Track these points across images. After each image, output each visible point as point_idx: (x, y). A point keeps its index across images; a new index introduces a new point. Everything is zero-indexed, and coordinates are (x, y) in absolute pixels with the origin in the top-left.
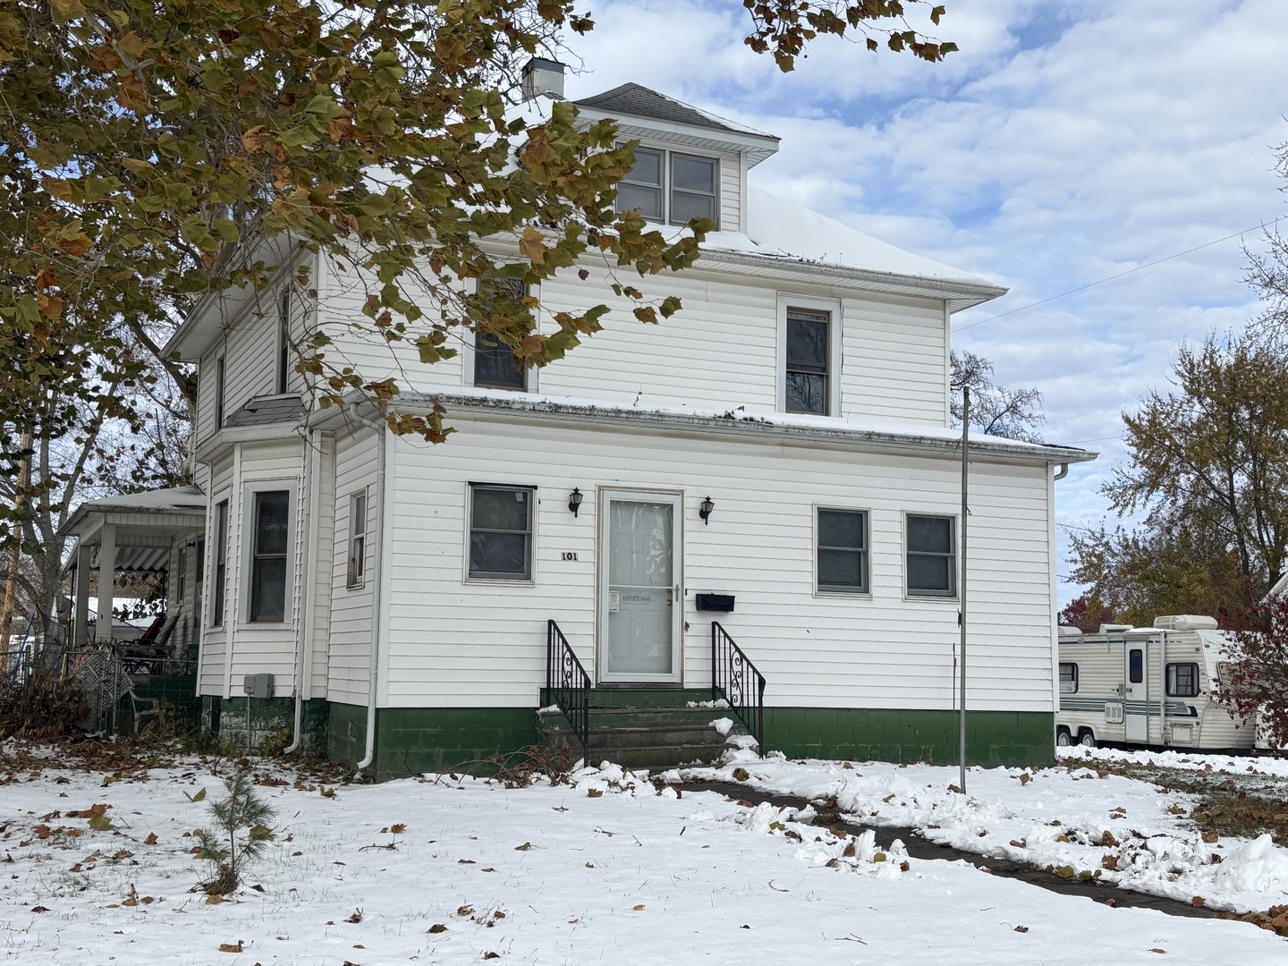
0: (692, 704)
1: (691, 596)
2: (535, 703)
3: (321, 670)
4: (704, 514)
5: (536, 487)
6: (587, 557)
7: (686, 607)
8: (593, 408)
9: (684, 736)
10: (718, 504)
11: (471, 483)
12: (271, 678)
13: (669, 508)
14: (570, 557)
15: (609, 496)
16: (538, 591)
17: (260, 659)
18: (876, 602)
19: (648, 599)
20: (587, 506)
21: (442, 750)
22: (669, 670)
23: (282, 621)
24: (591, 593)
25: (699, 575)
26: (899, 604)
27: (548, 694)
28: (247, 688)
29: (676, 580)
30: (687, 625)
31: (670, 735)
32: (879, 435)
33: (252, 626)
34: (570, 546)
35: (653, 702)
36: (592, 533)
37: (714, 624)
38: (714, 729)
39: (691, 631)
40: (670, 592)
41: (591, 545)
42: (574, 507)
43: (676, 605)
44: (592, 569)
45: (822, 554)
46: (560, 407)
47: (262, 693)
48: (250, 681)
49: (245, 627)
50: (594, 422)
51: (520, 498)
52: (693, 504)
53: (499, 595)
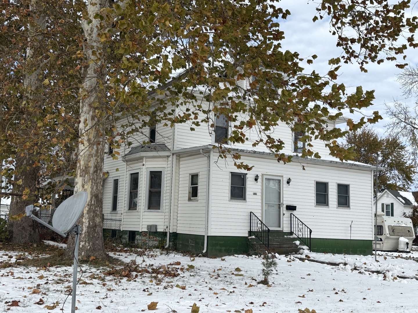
0: (286, 236)
1: (285, 206)
2: (247, 235)
3: (175, 224)
4: (288, 182)
5: (247, 174)
6: (259, 194)
7: (283, 209)
8: (264, 152)
9: (288, 246)
10: (292, 180)
11: (231, 173)
12: (156, 226)
13: (280, 181)
14: (255, 194)
15: (265, 177)
16: (247, 203)
17: (152, 220)
18: (330, 209)
19: (273, 206)
20: (259, 180)
21: (224, 248)
22: (280, 227)
23: (160, 209)
24: (260, 204)
25: (287, 200)
26: (336, 209)
27: (250, 233)
28: (148, 228)
29: (281, 202)
30: (284, 214)
31: (284, 245)
32: (334, 162)
33: (149, 210)
34: (255, 191)
35: (276, 236)
36: (260, 187)
37: (291, 214)
38: (295, 244)
39: (285, 216)
40: (280, 205)
41: (260, 191)
42: (256, 180)
43: (281, 208)
44: (260, 198)
45: (317, 194)
46: (256, 152)
47: (153, 230)
48: (149, 227)
49: (147, 211)
50: (264, 156)
51: (242, 177)
52: (285, 180)
53: (238, 204)
